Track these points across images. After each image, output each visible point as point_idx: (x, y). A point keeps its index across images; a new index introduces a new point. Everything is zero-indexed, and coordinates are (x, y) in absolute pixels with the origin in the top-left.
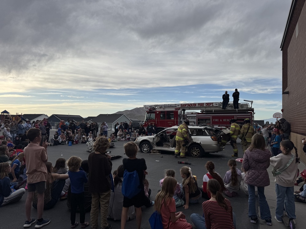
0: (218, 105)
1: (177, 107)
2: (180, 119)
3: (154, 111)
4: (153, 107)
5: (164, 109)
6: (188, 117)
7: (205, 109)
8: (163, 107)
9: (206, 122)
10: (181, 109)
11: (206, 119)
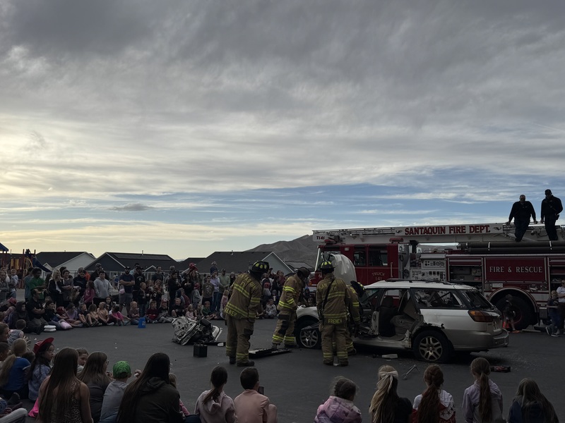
0: (501, 231)
1: (396, 234)
2: (405, 265)
3: (339, 244)
4: (336, 234)
5: (363, 240)
6: (423, 260)
7: (467, 241)
8: (361, 236)
9: (470, 274)
10: (406, 241)
11: (471, 267)
